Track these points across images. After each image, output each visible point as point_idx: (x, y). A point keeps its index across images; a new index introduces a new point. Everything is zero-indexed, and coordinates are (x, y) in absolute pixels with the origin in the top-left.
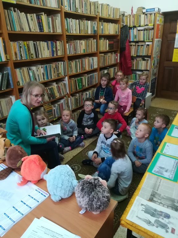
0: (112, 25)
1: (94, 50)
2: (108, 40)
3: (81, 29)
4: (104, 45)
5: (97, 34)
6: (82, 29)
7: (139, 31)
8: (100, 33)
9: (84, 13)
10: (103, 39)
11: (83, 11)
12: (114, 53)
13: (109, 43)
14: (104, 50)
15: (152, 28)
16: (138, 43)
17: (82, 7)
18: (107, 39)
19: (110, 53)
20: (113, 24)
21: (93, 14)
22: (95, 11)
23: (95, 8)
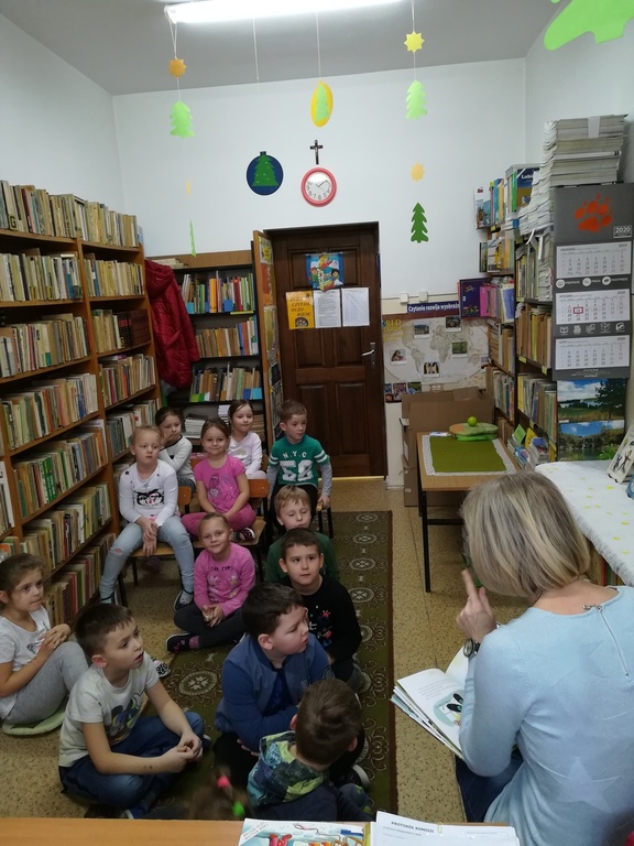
0: (121, 267)
1: (81, 352)
2: (115, 317)
3: (29, 285)
4: (108, 333)
5: (84, 298)
6: (36, 284)
8: (92, 294)
9: (35, 231)
10: (102, 314)
11: (30, 228)
13: (119, 323)
14: (110, 348)
17: (27, 214)
18: (113, 314)
21: (62, 236)
22: (67, 225)
23: (65, 217)
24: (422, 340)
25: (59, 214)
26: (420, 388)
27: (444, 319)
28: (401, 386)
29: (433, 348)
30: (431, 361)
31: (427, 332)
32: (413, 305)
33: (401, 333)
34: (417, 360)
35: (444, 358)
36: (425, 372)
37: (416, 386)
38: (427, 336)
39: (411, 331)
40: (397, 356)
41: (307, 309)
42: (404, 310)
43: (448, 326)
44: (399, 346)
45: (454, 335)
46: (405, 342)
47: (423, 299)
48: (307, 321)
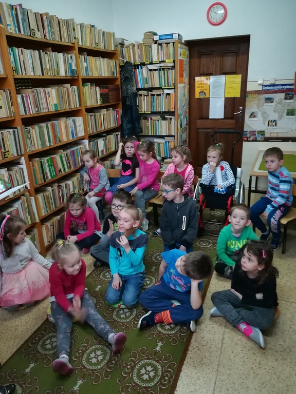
0: (104, 61)
1: (75, 104)
2: (98, 88)
4: (92, 95)
5: (78, 77)
6: (48, 67)
7: (152, 72)
8: (83, 74)
9: (48, 38)
10: (90, 85)
11: (45, 36)
12: (112, 108)
13: (101, 91)
14: (94, 104)
15: (172, 66)
16: (152, 92)
17: (44, 29)
18: (96, 86)
19: (105, 110)
20: (106, 59)
21: (66, 42)
22: (69, 36)
23: (68, 31)
24: (269, 107)
25: (64, 29)
26: (264, 134)
27: (284, 94)
28: (253, 133)
29: (275, 111)
30: (273, 119)
31: (272, 102)
32: (266, 86)
33: (257, 102)
34: (264, 118)
35: (281, 117)
36: (268, 126)
37: (262, 133)
38: (272, 104)
39: (263, 100)
40: (253, 115)
41: (205, 87)
42: (260, 88)
43: (286, 98)
44: (254, 109)
45: (289, 104)
46: (258, 107)
47: (272, 82)
48: (205, 94)
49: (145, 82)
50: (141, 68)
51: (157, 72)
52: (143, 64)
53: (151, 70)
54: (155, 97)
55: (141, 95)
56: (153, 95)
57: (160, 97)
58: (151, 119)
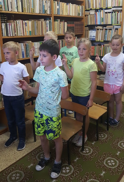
0: (72, 5)
2: (66, 23)
4: (61, 28)
8: (55, 13)
13: (68, 25)
14: (61, 33)
49: (102, 20)
50: (100, 12)
51: (110, 14)
52: (101, 9)
53: (106, 13)
54: (108, 31)
55: (98, 29)
56: (107, 29)
57: (111, 31)
58: (104, 46)
